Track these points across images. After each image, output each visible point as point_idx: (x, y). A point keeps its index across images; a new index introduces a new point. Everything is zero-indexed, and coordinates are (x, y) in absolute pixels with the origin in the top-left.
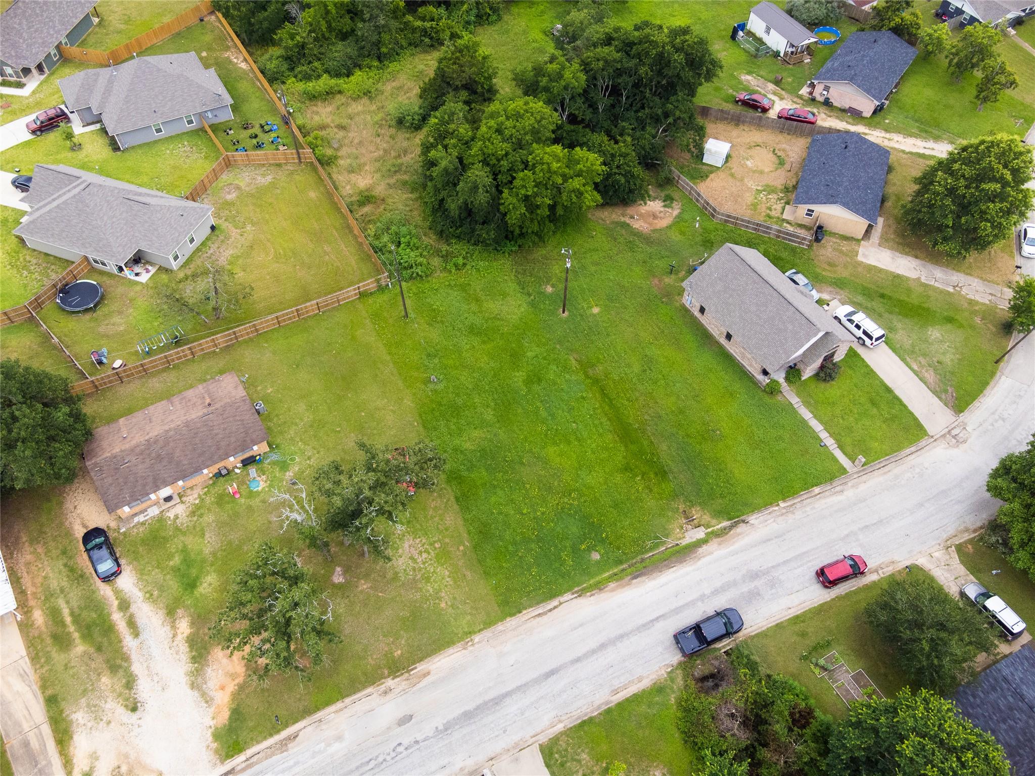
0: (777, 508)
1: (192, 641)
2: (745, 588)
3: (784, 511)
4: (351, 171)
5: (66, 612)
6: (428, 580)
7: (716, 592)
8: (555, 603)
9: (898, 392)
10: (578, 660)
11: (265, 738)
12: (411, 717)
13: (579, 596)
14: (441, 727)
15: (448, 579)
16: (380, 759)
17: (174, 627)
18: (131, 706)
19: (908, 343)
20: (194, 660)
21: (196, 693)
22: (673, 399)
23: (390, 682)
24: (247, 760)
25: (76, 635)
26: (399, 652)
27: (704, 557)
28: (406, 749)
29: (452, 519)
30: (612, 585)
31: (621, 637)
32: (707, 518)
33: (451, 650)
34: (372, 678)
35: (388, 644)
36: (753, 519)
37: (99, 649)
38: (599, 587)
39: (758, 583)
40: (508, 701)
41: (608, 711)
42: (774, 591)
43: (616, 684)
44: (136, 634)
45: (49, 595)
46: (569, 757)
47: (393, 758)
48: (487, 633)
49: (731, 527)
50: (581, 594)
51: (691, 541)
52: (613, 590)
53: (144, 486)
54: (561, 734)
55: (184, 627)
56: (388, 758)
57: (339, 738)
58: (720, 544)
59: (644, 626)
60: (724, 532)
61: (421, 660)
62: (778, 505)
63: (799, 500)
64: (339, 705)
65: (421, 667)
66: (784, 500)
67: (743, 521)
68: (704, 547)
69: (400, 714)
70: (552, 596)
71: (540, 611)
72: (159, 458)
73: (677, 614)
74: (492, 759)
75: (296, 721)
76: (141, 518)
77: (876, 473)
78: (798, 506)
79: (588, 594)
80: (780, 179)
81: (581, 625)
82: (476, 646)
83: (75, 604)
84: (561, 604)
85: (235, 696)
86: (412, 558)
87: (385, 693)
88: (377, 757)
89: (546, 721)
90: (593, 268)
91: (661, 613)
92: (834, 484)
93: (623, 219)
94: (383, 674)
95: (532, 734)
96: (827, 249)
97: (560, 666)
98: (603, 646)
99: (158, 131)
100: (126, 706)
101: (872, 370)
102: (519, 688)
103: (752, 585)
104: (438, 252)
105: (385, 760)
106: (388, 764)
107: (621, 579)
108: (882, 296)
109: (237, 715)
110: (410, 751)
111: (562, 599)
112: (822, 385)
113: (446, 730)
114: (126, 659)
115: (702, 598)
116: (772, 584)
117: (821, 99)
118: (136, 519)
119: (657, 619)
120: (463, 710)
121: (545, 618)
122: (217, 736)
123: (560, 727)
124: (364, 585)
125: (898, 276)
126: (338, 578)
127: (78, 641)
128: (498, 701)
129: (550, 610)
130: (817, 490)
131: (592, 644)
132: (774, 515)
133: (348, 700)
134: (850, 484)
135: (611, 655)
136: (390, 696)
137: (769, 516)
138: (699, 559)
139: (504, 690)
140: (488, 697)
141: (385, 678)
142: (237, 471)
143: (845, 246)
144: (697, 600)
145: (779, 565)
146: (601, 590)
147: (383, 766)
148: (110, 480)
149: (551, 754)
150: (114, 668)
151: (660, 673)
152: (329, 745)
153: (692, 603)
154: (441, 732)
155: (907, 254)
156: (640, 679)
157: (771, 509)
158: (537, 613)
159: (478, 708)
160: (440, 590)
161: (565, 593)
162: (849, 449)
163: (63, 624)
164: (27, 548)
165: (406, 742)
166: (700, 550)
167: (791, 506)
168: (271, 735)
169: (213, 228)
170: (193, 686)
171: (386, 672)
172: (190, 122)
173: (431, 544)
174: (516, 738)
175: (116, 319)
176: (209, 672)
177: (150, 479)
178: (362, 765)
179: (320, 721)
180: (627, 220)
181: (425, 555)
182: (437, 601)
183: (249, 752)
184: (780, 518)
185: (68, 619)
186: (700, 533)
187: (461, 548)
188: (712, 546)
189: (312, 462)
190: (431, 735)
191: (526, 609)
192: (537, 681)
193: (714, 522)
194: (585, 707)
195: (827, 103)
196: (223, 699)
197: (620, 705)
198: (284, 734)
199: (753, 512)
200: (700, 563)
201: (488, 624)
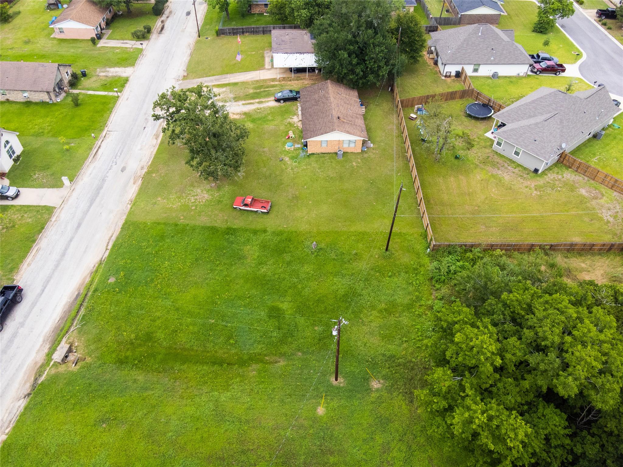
0: (7, 431)
5: (271, 89)
7: (15, 335)
8: (110, 247)
10: (71, 240)
12: (122, 171)
13: (101, 261)
14: (106, 178)
15: (170, 206)
16: (117, 158)
17: (239, 114)
23: (146, 170)
25: (258, 91)
26: (154, 176)
27: (42, 345)
28: (112, 165)
29: (204, 220)
30: (88, 280)
31: (57, 266)
32: (62, 369)
33: (135, 195)
35: (162, 173)
36: (22, 403)
37: (247, 95)
43: (41, 252)
44: (244, 104)
48: (127, 212)
49: (36, 379)
51: (60, 346)
52: (85, 278)
54: (50, 218)
55: (237, 117)
56: (115, 159)
57: (141, 149)
58: (36, 363)
60: (39, 373)
64: (154, 153)
65: (140, 182)
67: (29, 394)
68: (46, 351)
73: (32, 304)
74: (73, 190)
79: (97, 265)
81: (85, 252)
84: (107, 249)
86: (197, 195)
87: (143, 167)
91: (43, 295)
97: (77, 232)
98: (63, 255)
102: (88, 211)
110: (109, 166)
111: (108, 252)
114: (235, 101)
115: (22, 324)
119: (43, 291)
127: (255, 91)
129: (108, 243)
132: (6, 425)
137: (9, 419)
138: (44, 341)
140: (98, 198)
144: (25, 321)
146: (92, 272)
151: (19, 276)
153: (26, 317)
154: (104, 178)
156: (29, 265)
157: (11, 425)
158: (114, 236)
159: (98, 193)
160: (168, 200)
161: (109, 254)
166: (48, 346)
169: (536, 171)
173: (196, 205)
174: (70, 201)
181: (193, 201)
182: (163, 197)
185: (267, 89)
186: (58, 356)
187: (182, 218)
188: (41, 358)
189: (289, 170)
190: (107, 175)
193: (53, 371)
199: (27, 408)
200: (41, 340)
201: (130, 213)
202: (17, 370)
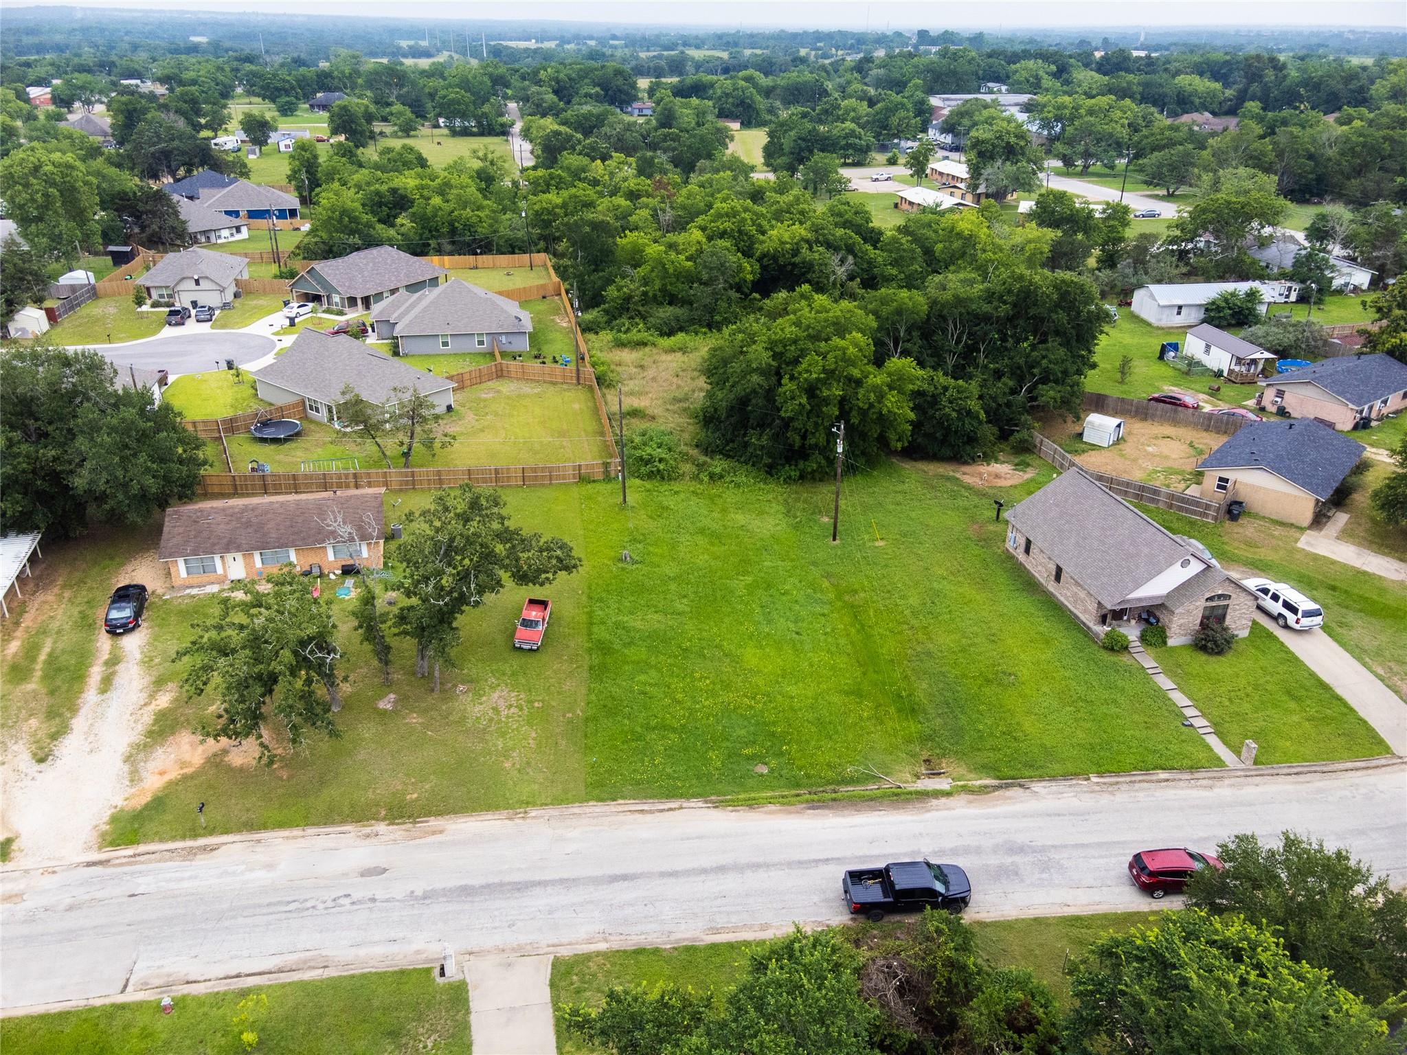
0: (1084, 783)
1: (161, 716)
2: (994, 861)
3: (1097, 788)
4: (632, 393)
5: (46, 650)
6: (503, 735)
8: (672, 805)
9: (1339, 691)
10: (674, 874)
11: (173, 838)
12: (385, 870)
13: (715, 807)
14: (419, 893)
15: (531, 741)
16: (309, 904)
17: (152, 697)
18: (41, 754)
19: (1368, 642)
20: (150, 734)
21: (126, 768)
22: (957, 637)
23: (382, 827)
24: (134, 856)
25: (39, 673)
26: (415, 796)
27: (937, 810)
28: (353, 903)
29: (574, 686)
30: (772, 807)
31: (756, 866)
32: (961, 770)
33: (488, 815)
34: (360, 814)
35: (406, 784)
36: (1038, 787)
37: (52, 693)
38: (751, 804)
39: (1018, 859)
40: (538, 891)
41: (691, 950)
42: (1044, 876)
43: (721, 921)
44: (103, 691)
45: (43, 631)
46: (595, 985)
47: (326, 908)
49: (998, 788)
50: (716, 805)
51: (923, 788)
52: (771, 813)
53: (214, 545)
54: (598, 954)
55: (164, 700)
56: (321, 906)
57: (270, 866)
58: (970, 802)
59: (800, 863)
60: (984, 790)
61: (440, 814)
62: (1088, 779)
63: (1128, 779)
64: (297, 832)
65: (434, 822)
66: (1100, 774)
67: (1021, 786)
68: (943, 800)
69: (370, 863)
70: (671, 794)
71: (646, 807)
72: (248, 524)
74: (470, 954)
75: (227, 831)
76: (194, 591)
77: (1280, 779)
78: (1124, 787)
79: (730, 808)
80: (1190, 465)
81: (701, 837)
82: (528, 821)
83: (60, 646)
84: (681, 808)
85: (171, 784)
86: (495, 709)
87: (368, 836)
88: (306, 900)
89: (582, 933)
90: (891, 507)
91: (837, 855)
92: (1197, 775)
93: (951, 474)
94: (378, 813)
95: (550, 942)
96: (1246, 528)
97: (641, 874)
98: (722, 869)
99: (445, 344)
100: (35, 755)
101: (1297, 659)
102: (562, 881)
103: (1008, 860)
104: (694, 461)
105: (313, 907)
106: (315, 912)
107: (789, 804)
108: (1334, 588)
109: (158, 804)
110: (355, 907)
111: (685, 803)
112: (1203, 657)
113: (425, 898)
114: (74, 710)
116: (1045, 867)
117: (1274, 409)
118: (188, 591)
119: (827, 861)
120: (463, 883)
121: (648, 817)
122: (114, 819)
123: (603, 946)
124: (414, 719)
125: (1365, 573)
126: (386, 704)
127: (35, 679)
128: (520, 887)
129: (662, 811)
130: (1163, 775)
131: (706, 862)
132: (1077, 789)
133: (311, 831)
134: (1227, 782)
135: (730, 883)
136: (374, 840)
137: (1067, 789)
138: (929, 811)
139: (537, 877)
140: (507, 879)
141: (377, 820)
142: (332, 576)
143: (1278, 531)
145: (1066, 846)
146: (751, 807)
147: (306, 913)
148: (181, 530)
149: (568, 973)
150: (51, 714)
152: (252, 870)
154: (416, 898)
155: (1384, 554)
156: (764, 927)
157: (1074, 782)
158: (640, 808)
159: (486, 886)
160: (513, 749)
161: (693, 796)
162: (1235, 740)
163: (33, 659)
164: (56, 590)
165: (356, 895)
166: (934, 802)
167: (1111, 784)
168: (184, 838)
169: (449, 408)
170: (128, 759)
171: (383, 813)
172: (480, 343)
173: (531, 702)
174: (523, 939)
175: (299, 453)
176: (159, 752)
177: (225, 541)
178: (279, 903)
179: (259, 841)
180: (958, 475)
181: (514, 710)
182: (502, 759)
183: (142, 848)
184: (1087, 795)
185: (43, 657)
186: (943, 784)
187: (569, 715)
188: (958, 801)
190: (399, 897)
191: (623, 798)
192: (596, 881)
193: (971, 776)
194: (655, 935)
195: (1282, 412)
196: (153, 783)
197: (714, 947)
198: (201, 842)
199: (1041, 778)
200: (928, 815)
201: (559, 801)
202: (996, 818)
